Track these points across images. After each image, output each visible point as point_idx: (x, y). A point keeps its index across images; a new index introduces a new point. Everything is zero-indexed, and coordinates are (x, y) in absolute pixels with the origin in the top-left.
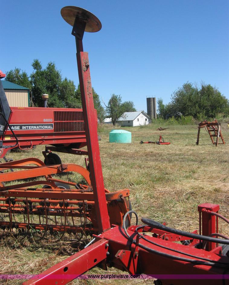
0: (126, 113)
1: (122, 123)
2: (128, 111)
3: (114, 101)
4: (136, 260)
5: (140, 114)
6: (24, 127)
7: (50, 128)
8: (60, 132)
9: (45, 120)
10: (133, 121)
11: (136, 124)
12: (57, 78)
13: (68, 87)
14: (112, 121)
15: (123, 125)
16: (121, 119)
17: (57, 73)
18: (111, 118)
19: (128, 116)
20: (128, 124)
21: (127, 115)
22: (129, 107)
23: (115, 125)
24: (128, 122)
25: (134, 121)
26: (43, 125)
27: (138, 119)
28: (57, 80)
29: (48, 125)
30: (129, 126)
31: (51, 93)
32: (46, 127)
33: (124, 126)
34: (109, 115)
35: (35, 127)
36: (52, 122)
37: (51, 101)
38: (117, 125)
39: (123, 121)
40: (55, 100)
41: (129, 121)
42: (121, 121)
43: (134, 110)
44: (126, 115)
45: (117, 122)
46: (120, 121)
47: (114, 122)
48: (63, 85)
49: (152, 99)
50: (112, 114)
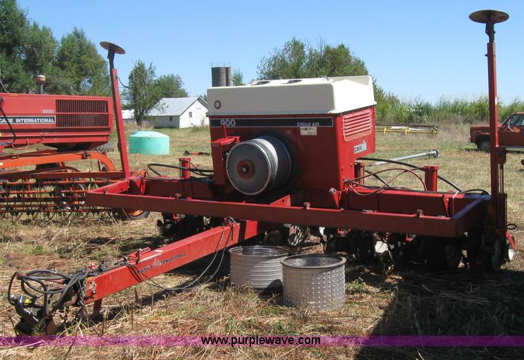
0: (164, 100)
1: (157, 120)
2: (168, 96)
3: (139, 74)
4: (144, 186)
5: (193, 103)
6: (18, 120)
7: (51, 122)
8: (64, 127)
9: (45, 111)
10: (179, 116)
11: (185, 122)
12: (21, 26)
13: (44, 46)
14: (136, 115)
15: (159, 125)
16: (154, 112)
17: (22, 15)
18: (133, 111)
19: (169, 106)
20: (169, 124)
21: (166, 105)
22: (170, 88)
23: (141, 124)
24: (169, 119)
25: (181, 117)
26: (41, 118)
27: (190, 113)
28: (20, 29)
29: (48, 118)
30: (171, 127)
31: (8, 56)
32: (46, 120)
33: (162, 128)
34: (129, 103)
35: (32, 120)
36: (54, 114)
37: (8, 73)
38: (145, 126)
39: (158, 116)
40: (16, 71)
41: (171, 118)
42: (155, 117)
43: (183, 94)
44: (164, 104)
45: (145, 118)
46: (151, 116)
47: (139, 119)
48: (34, 40)
49: (224, 71)
50: (135, 101)
